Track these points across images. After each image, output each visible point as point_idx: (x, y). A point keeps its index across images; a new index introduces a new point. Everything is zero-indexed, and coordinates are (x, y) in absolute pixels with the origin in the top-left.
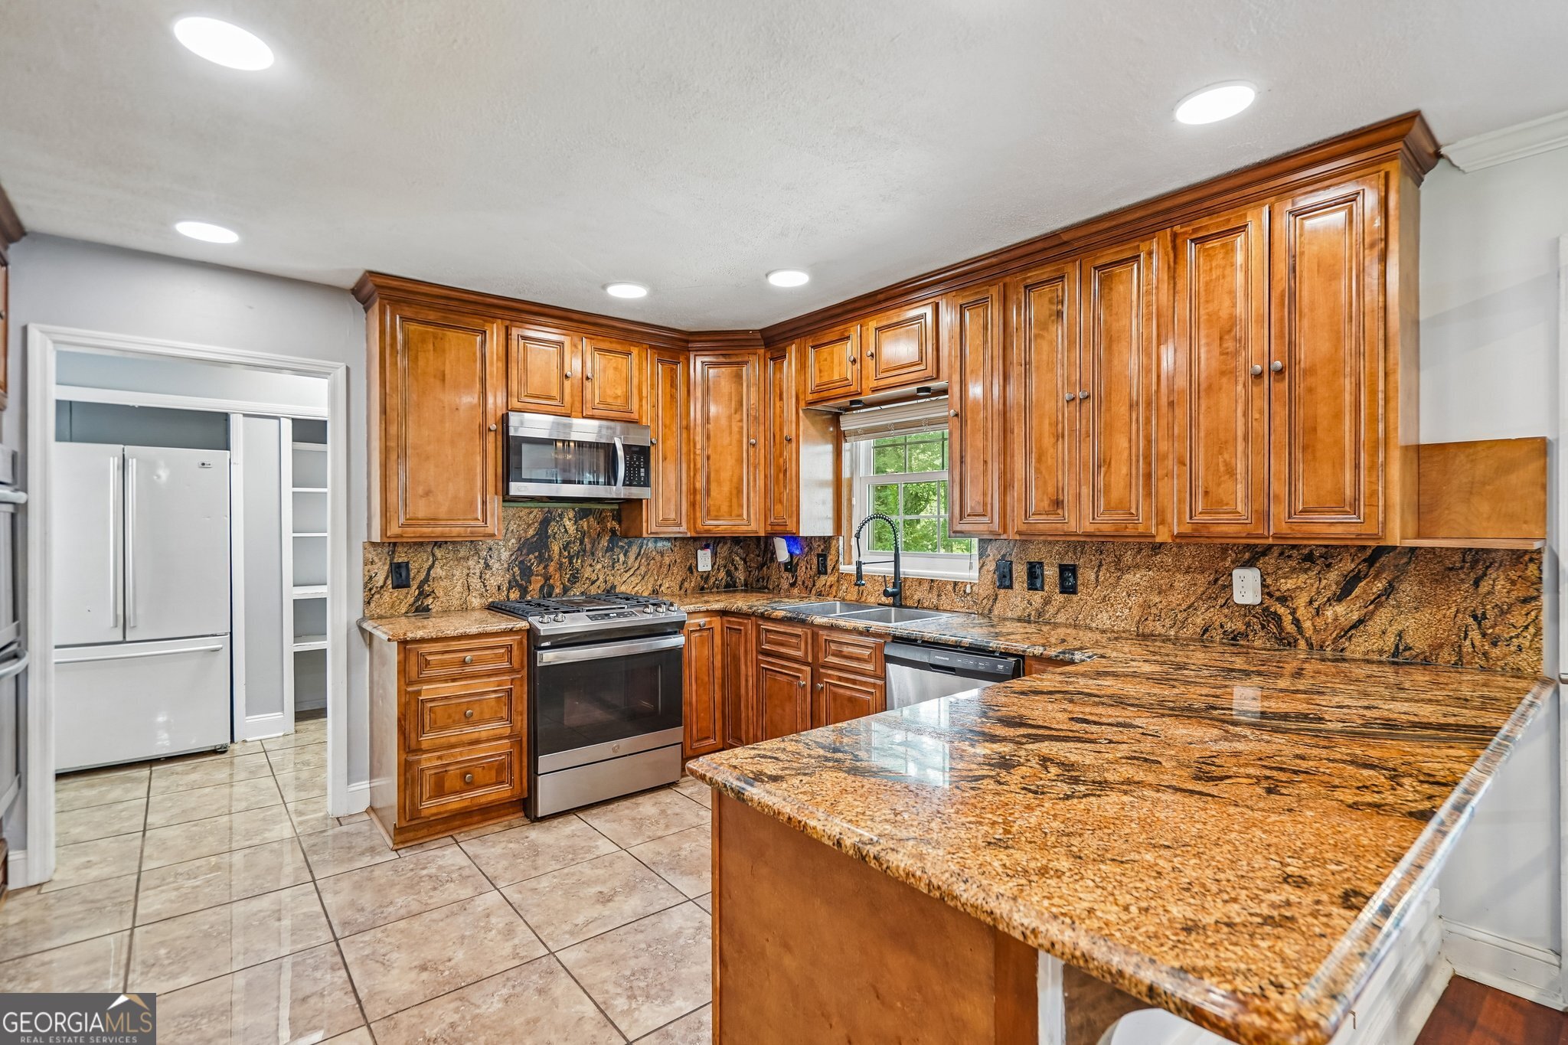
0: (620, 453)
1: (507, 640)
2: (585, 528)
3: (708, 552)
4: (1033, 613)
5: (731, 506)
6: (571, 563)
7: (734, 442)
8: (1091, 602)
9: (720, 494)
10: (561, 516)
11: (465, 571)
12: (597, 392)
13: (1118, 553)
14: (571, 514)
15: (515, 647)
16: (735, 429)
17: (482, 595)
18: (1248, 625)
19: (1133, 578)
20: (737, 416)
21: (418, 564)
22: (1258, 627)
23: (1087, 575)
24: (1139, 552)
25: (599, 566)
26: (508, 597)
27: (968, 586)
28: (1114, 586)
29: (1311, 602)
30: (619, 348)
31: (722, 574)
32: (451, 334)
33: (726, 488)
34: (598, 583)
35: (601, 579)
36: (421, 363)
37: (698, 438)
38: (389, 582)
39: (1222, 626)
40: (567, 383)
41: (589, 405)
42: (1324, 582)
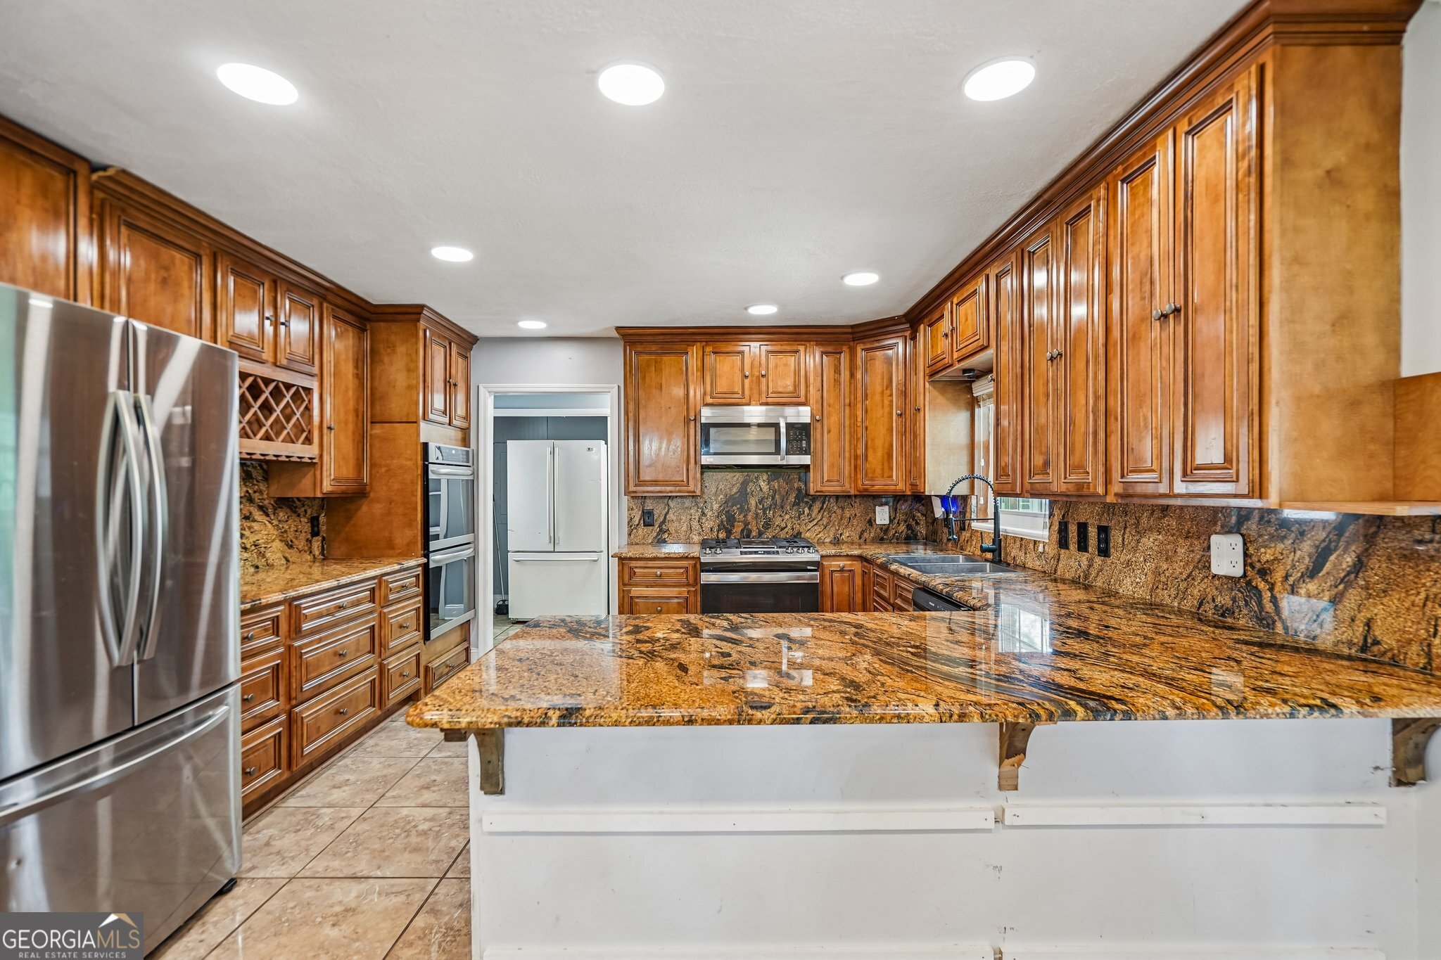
0: (783, 430)
1: (685, 563)
2: (776, 487)
3: (886, 508)
4: (1082, 574)
5: (883, 469)
6: (764, 513)
7: (886, 414)
8: (1119, 567)
9: (875, 459)
10: (757, 478)
11: (689, 517)
12: (770, 384)
13: (1137, 515)
14: (765, 477)
15: (690, 569)
16: (886, 402)
17: (700, 534)
18: (1234, 600)
19: (1149, 541)
20: (888, 392)
21: (659, 511)
22: (1242, 603)
23: (1116, 537)
24: (1152, 514)
25: (787, 517)
26: (717, 536)
27: (1041, 545)
28: (1135, 550)
29: (1286, 577)
30: (788, 348)
31: (902, 528)
32: (666, 359)
33: (879, 454)
34: (786, 530)
35: (789, 527)
36: (647, 380)
37: (859, 413)
38: (642, 522)
39: (1214, 600)
40: (747, 381)
41: (764, 395)
42: (1299, 553)
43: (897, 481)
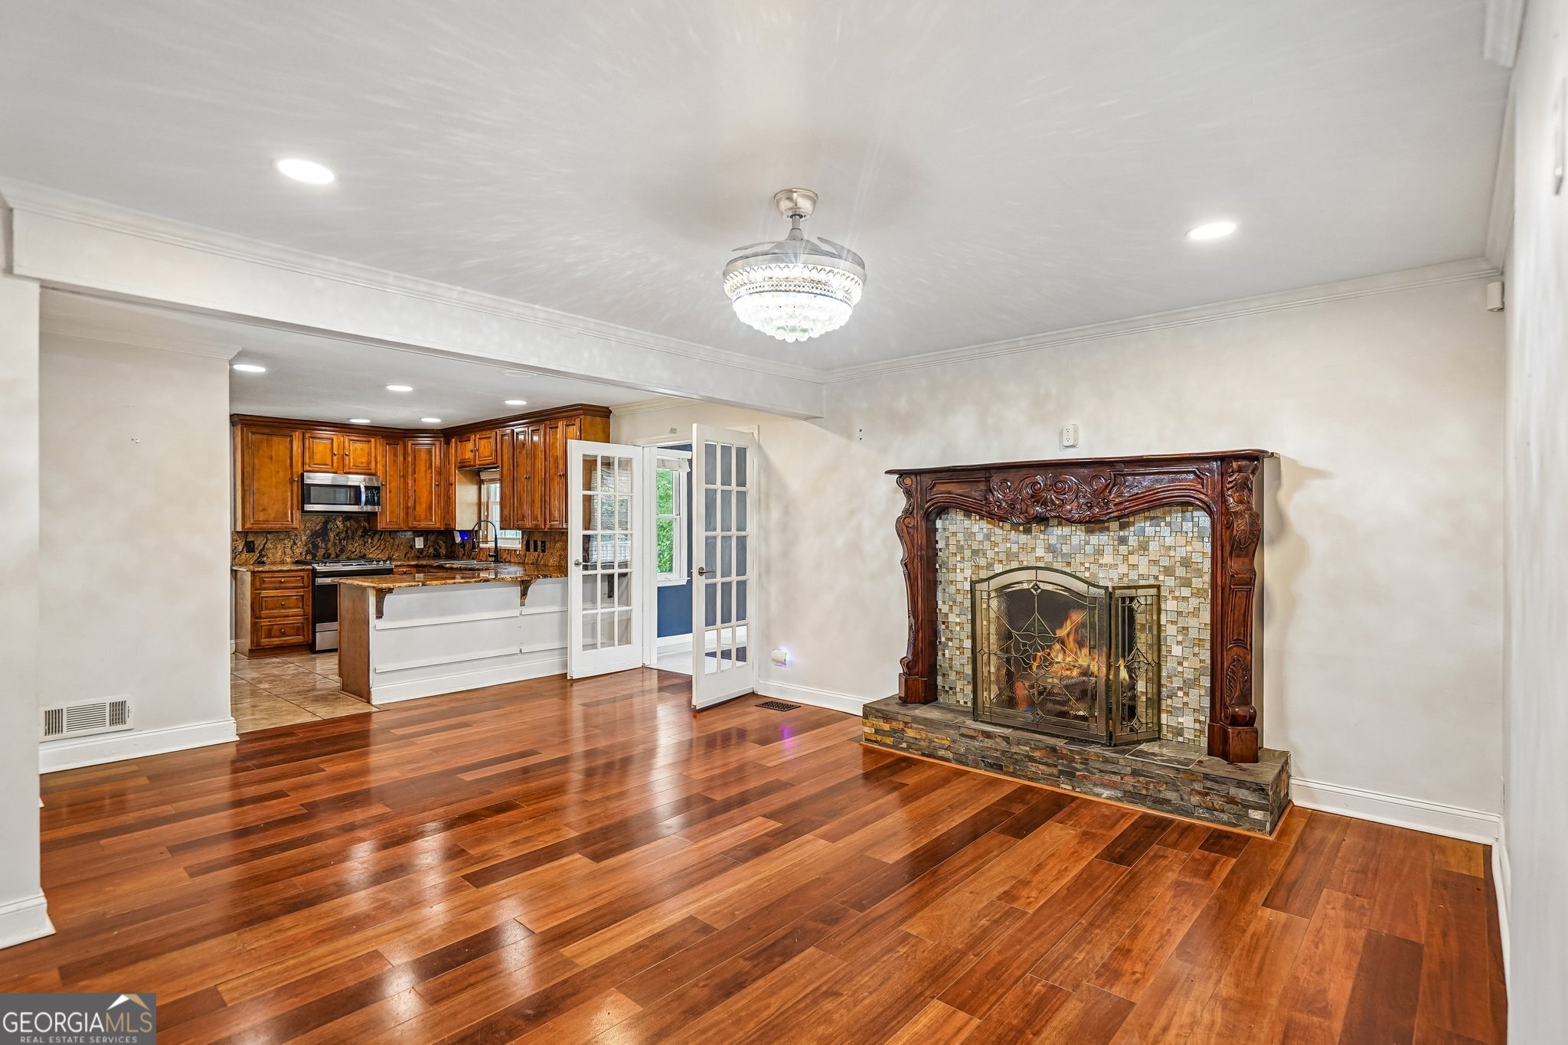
0: (363, 490)
1: (302, 574)
2: (349, 526)
3: (422, 538)
4: (535, 561)
5: (426, 515)
6: (340, 542)
7: (428, 484)
8: (549, 555)
9: (421, 509)
10: (335, 520)
11: (283, 546)
12: (352, 461)
13: (554, 536)
14: (340, 519)
15: (305, 577)
16: (428, 477)
17: (291, 557)
19: (558, 545)
20: (429, 471)
21: (259, 542)
25: (356, 545)
26: (305, 558)
27: (517, 550)
28: (554, 549)
30: (364, 439)
31: (431, 550)
32: (275, 439)
33: (424, 506)
34: (357, 550)
36: (261, 452)
37: (410, 481)
38: (245, 549)
40: (335, 458)
41: (347, 467)
43: (435, 522)
